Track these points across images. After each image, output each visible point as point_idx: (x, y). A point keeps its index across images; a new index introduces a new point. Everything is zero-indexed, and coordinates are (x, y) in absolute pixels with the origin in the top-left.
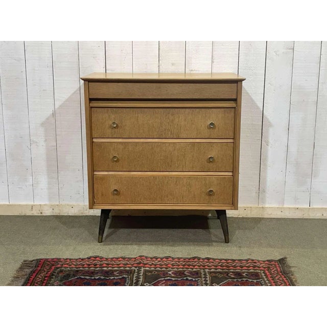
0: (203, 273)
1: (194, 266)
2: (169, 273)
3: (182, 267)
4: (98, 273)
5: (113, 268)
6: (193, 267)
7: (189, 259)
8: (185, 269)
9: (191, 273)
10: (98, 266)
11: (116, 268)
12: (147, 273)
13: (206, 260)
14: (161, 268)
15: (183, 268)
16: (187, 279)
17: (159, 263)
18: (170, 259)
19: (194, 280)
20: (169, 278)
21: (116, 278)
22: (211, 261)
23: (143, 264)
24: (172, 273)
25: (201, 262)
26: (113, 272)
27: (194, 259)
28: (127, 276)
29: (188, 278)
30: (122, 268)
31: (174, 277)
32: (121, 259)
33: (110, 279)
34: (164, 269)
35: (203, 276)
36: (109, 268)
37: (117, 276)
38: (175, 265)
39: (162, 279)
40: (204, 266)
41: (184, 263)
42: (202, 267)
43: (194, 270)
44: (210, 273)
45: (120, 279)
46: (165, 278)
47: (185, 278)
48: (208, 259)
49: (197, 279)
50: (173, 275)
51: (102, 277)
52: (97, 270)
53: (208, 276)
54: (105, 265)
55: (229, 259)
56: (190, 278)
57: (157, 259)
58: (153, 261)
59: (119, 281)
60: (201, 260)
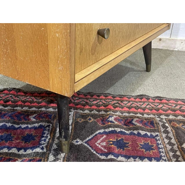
0: (161, 124)
1: (144, 109)
2: (110, 119)
3: (127, 109)
4: (5, 115)
5: (30, 107)
6: (142, 111)
7: (135, 98)
8: (132, 114)
9: (141, 121)
10: (10, 103)
11: (34, 109)
12: (79, 120)
13: (157, 101)
14: (99, 111)
15: (129, 113)
16: (139, 134)
17: (95, 102)
18: (109, 97)
19: (149, 134)
20: (111, 129)
21: (30, 126)
22: (164, 101)
23: (74, 103)
24: (115, 119)
25: (152, 103)
26: (28, 115)
27: (141, 99)
28: (47, 124)
29: (141, 132)
30: (43, 109)
31: (117, 126)
32: (44, 95)
33: (20, 127)
34: (103, 113)
35: (162, 130)
36: (25, 109)
37: (34, 123)
38: (117, 107)
39: (102, 131)
40: (158, 110)
41: (129, 104)
42: (155, 111)
43: (146, 116)
44: (170, 121)
45: (35, 128)
46: (105, 128)
47: (136, 132)
48: (160, 98)
49: (154, 134)
50: (116, 123)
51: (9, 125)
52: (5, 110)
53: (169, 129)
54: (20, 103)
55: (179, 100)
56: (143, 133)
57: (92, 96)
58: (87, 99)
59: (33, 132)
60: (151, 100)
